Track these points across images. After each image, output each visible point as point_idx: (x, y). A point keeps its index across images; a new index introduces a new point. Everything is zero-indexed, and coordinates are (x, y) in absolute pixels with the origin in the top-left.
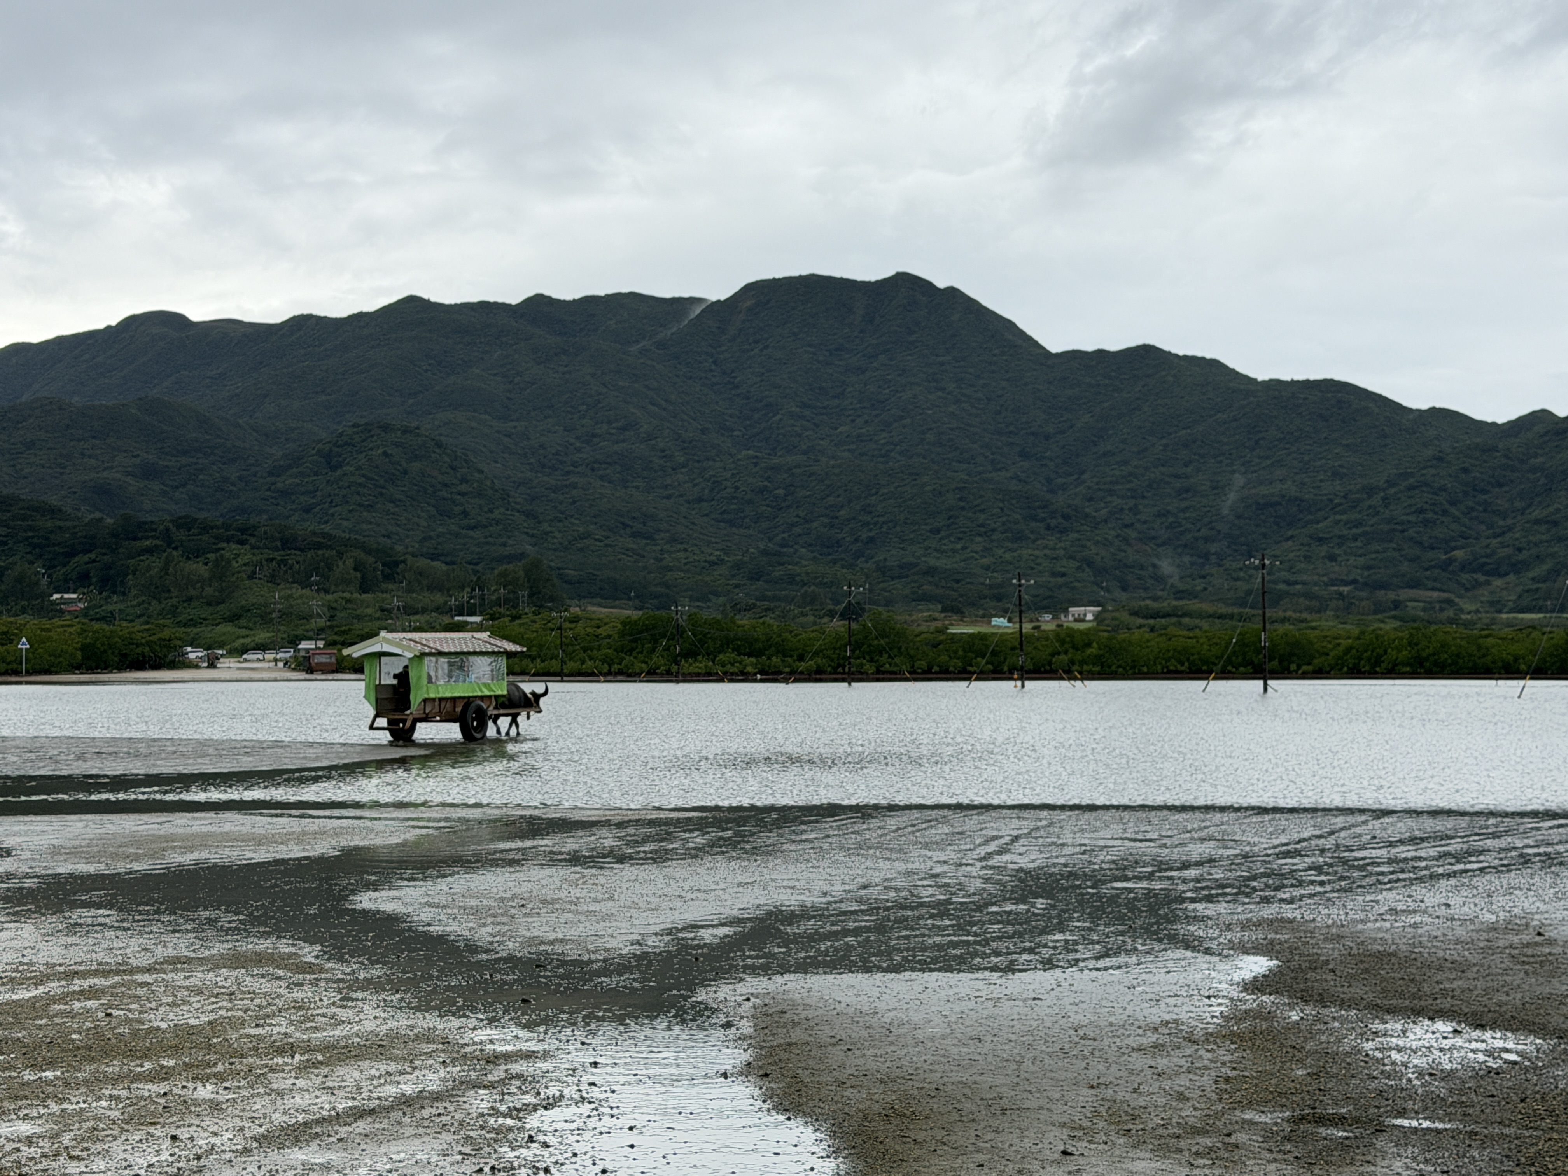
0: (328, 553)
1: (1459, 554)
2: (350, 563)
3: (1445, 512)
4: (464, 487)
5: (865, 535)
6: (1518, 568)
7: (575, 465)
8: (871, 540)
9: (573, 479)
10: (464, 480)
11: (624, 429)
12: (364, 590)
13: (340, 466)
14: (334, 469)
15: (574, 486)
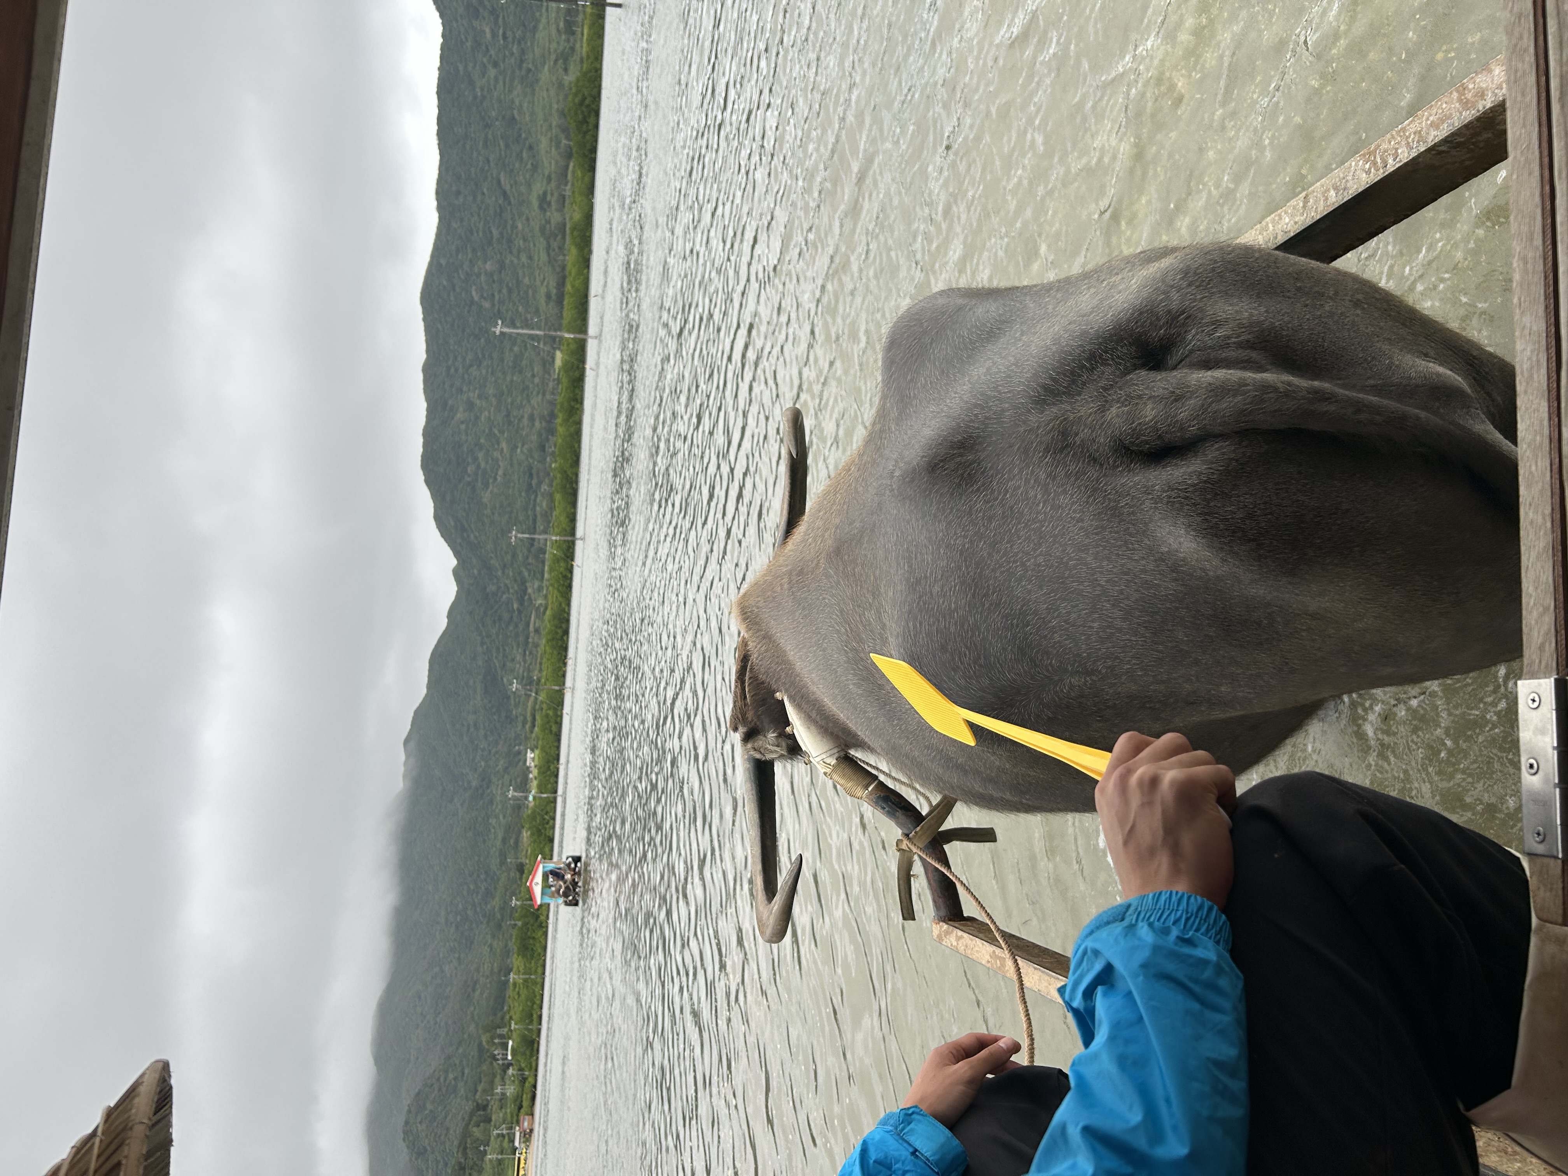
0: (469, 1141)
1: (515, 606)
2: (475, 1129)
3: (496, 611)
4: (442, 1079)
5: (482, 876)
6: (523, 582)
7: (436, 1023)
8: (486, 872)
9: (443, 1024)
10: (438, 1079)
11: (420, 998)
12: (490, 1120)
13: (425, 1148)
14: (426, 1150)
15: (446, 1023)
